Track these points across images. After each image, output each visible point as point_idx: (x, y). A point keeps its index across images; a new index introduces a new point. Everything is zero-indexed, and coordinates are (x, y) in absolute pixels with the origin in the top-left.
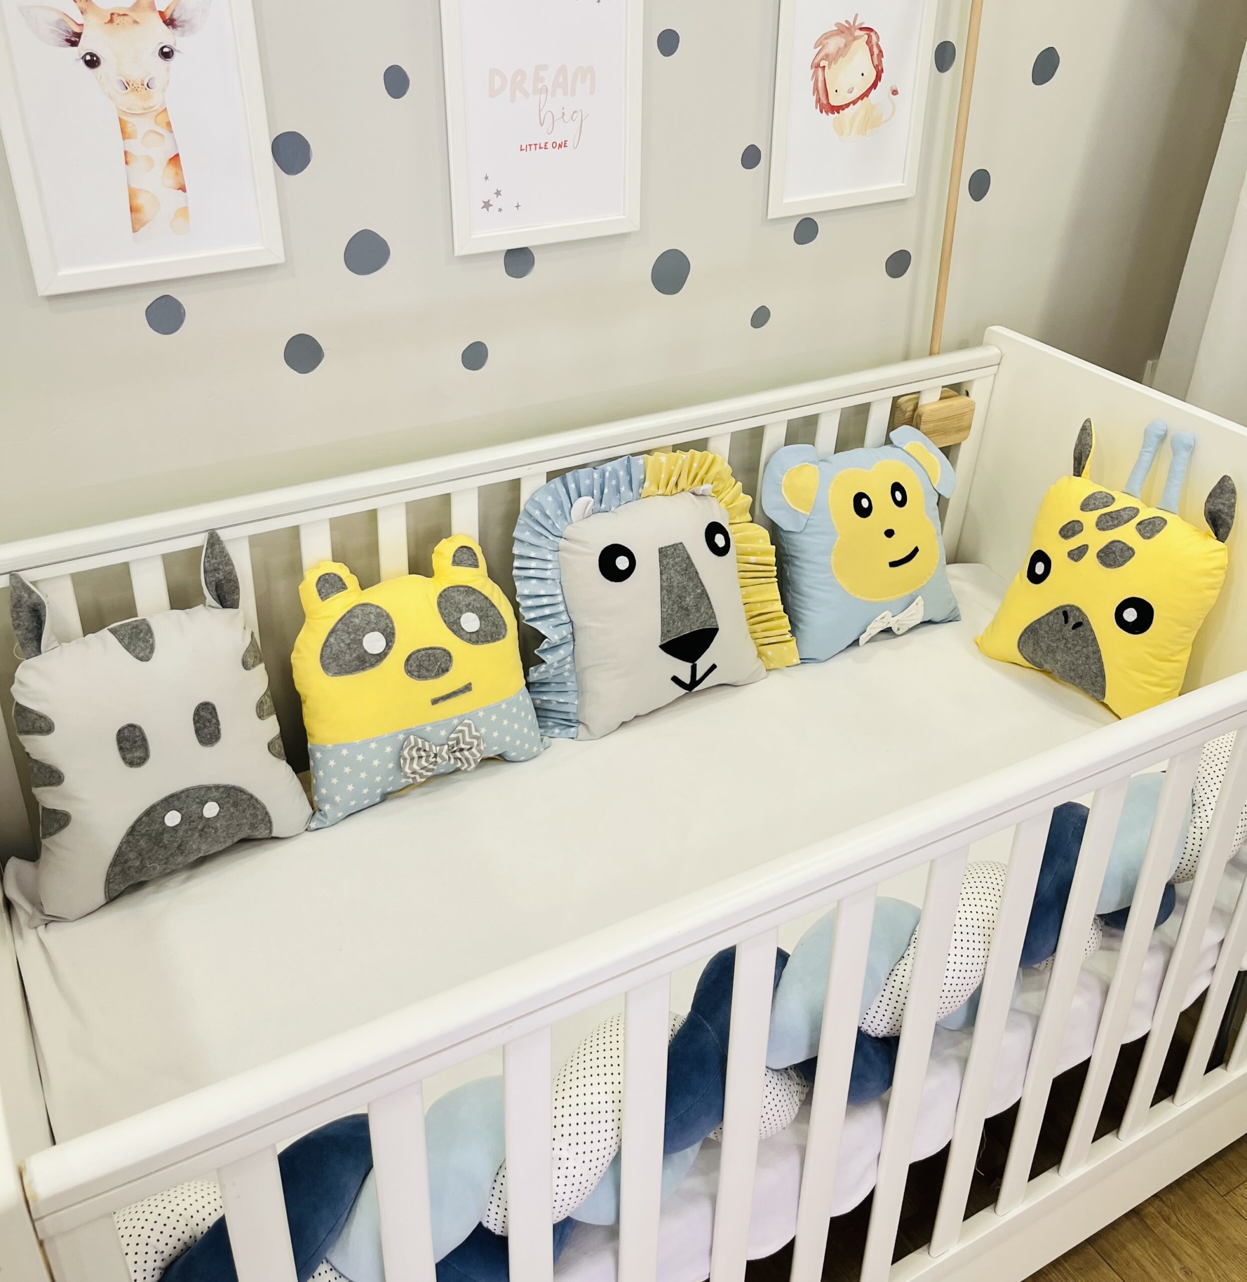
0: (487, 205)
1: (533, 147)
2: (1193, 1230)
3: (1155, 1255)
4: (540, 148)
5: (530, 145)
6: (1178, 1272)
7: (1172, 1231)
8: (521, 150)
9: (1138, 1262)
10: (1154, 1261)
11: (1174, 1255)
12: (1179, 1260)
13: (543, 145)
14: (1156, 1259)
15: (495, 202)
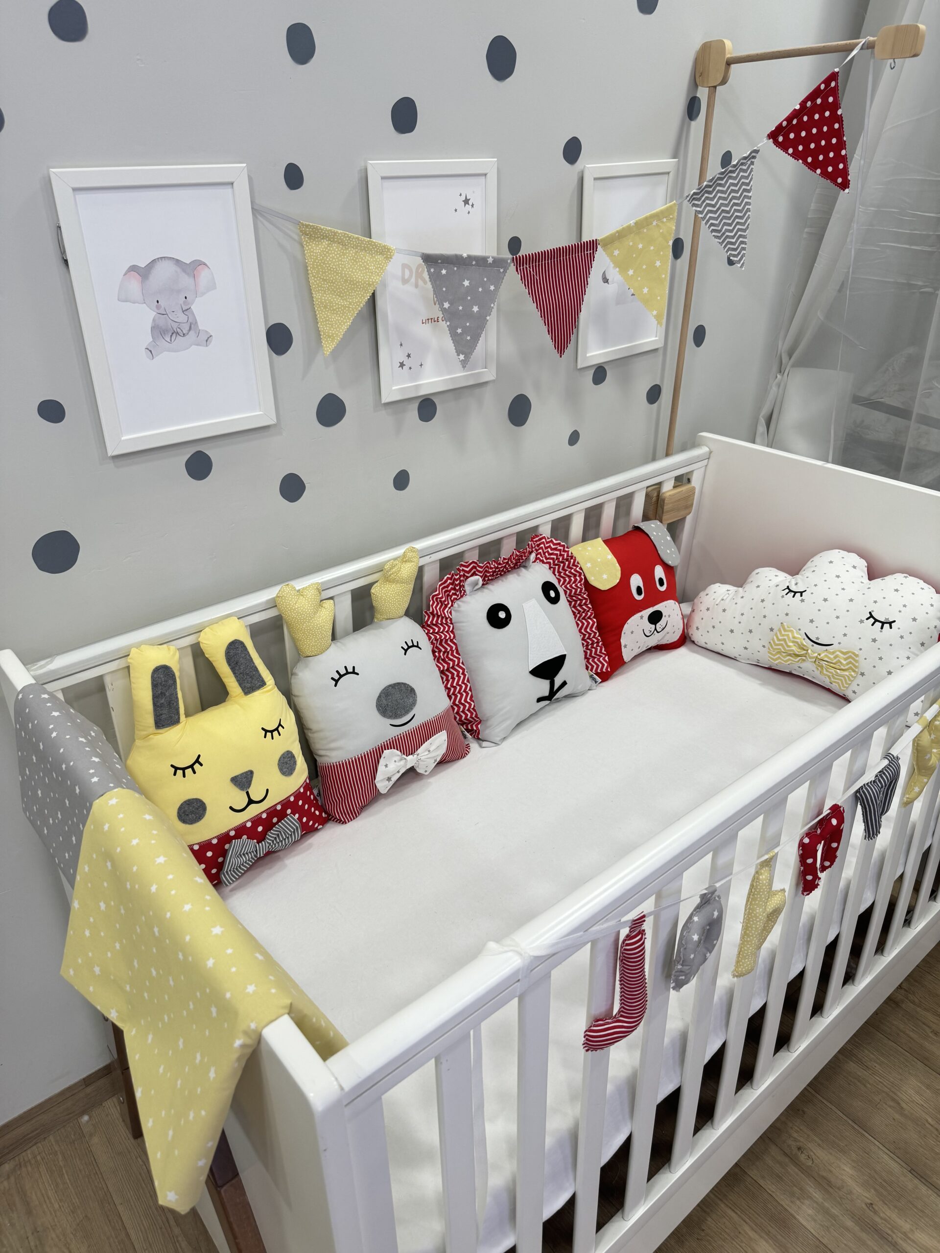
0: (402, 365)
1: (430, 320)
2: (932, 1006)
3: (913, 1026)
4: (434, 321)
5: (428, 319)
6: (931, 1035)
7: (918, 1009)
8: (423, 323)
9: (904, 1033)
10: (913, 1030)
11: (924, 1024)
12: (929, 1027)
13: (436, 319)
14: (915, 1029)
15: (407, 362)
